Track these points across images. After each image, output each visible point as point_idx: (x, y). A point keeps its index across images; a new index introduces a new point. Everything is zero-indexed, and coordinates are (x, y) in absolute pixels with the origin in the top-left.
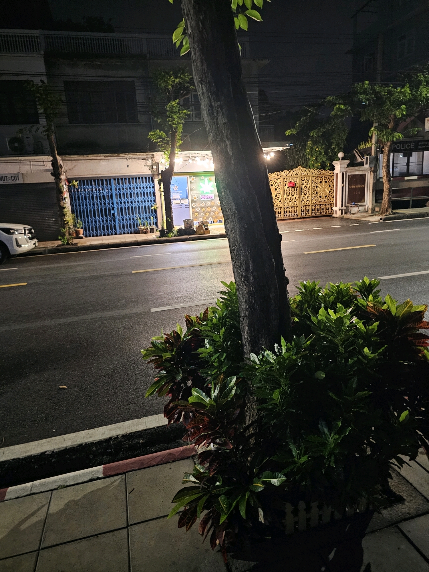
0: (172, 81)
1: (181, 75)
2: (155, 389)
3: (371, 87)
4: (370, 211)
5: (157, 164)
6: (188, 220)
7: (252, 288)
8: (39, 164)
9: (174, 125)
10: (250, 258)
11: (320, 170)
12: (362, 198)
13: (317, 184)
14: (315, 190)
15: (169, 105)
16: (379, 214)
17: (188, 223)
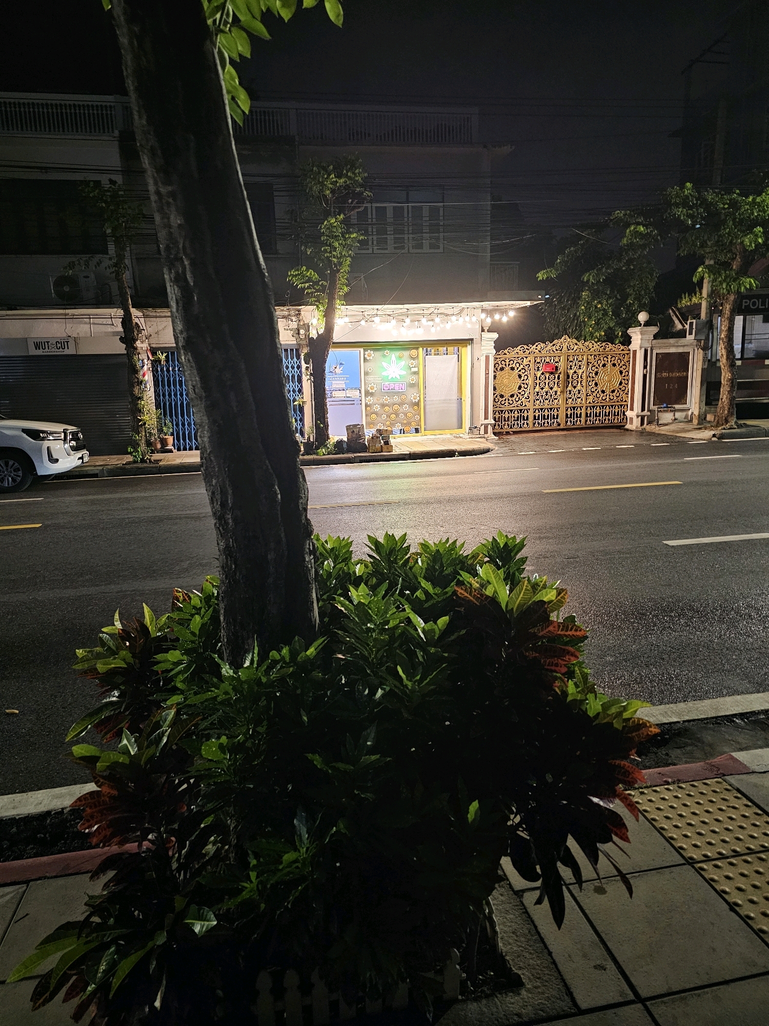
0: (333, 182)
3: (698, 194)
4: (695, 421)
5: (307, 327)
6: (355, 426)
8: (105, 323)
9: (335, 260)
10: (227, 483)
11: (604, 344)
12: (680, 395)
13: (597, 368)
14: (592, 379)
15: (325, 224)
16: (712, 426)
17: (355, 432)
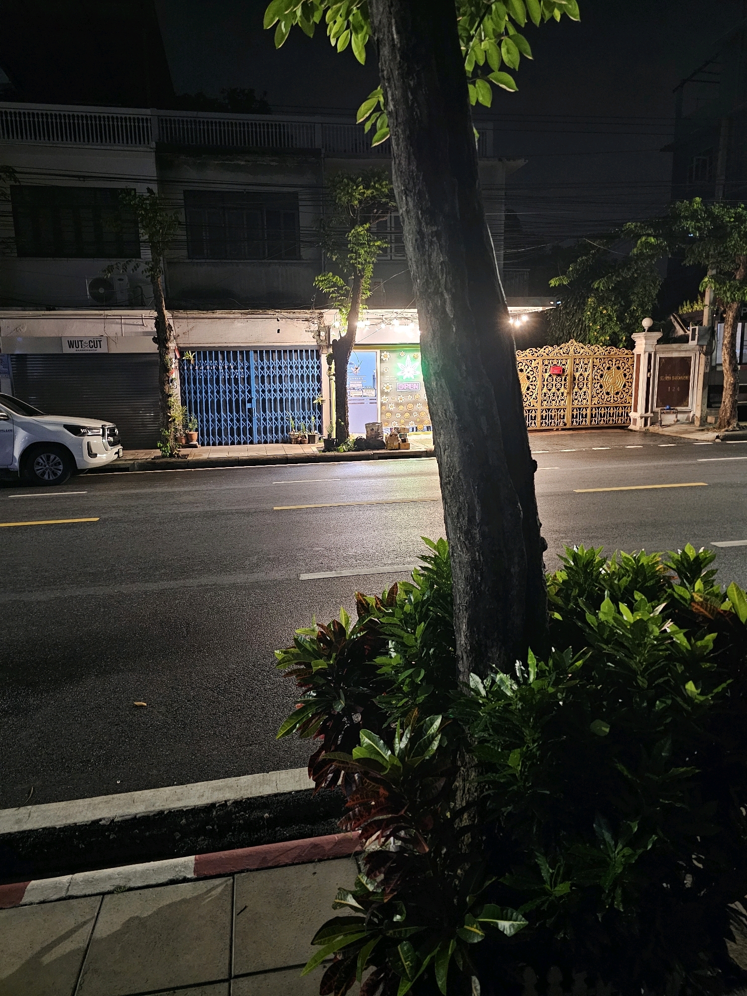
0: (361, 192)
1: (375, 184)
2: (296, 725)
3: (706, 207)
4: (697, 423)
5: (328, 330)
6: (374, 424)
7: (477, 554)
8: (135, 323)
9: (360, 266)
10: (476, 500)
11: (609, 348)
12: (683, 398)
13: (602, 371)
14: (597, 381)
15: (352, 232)
16: (714, 428)
17: (373, 430)
